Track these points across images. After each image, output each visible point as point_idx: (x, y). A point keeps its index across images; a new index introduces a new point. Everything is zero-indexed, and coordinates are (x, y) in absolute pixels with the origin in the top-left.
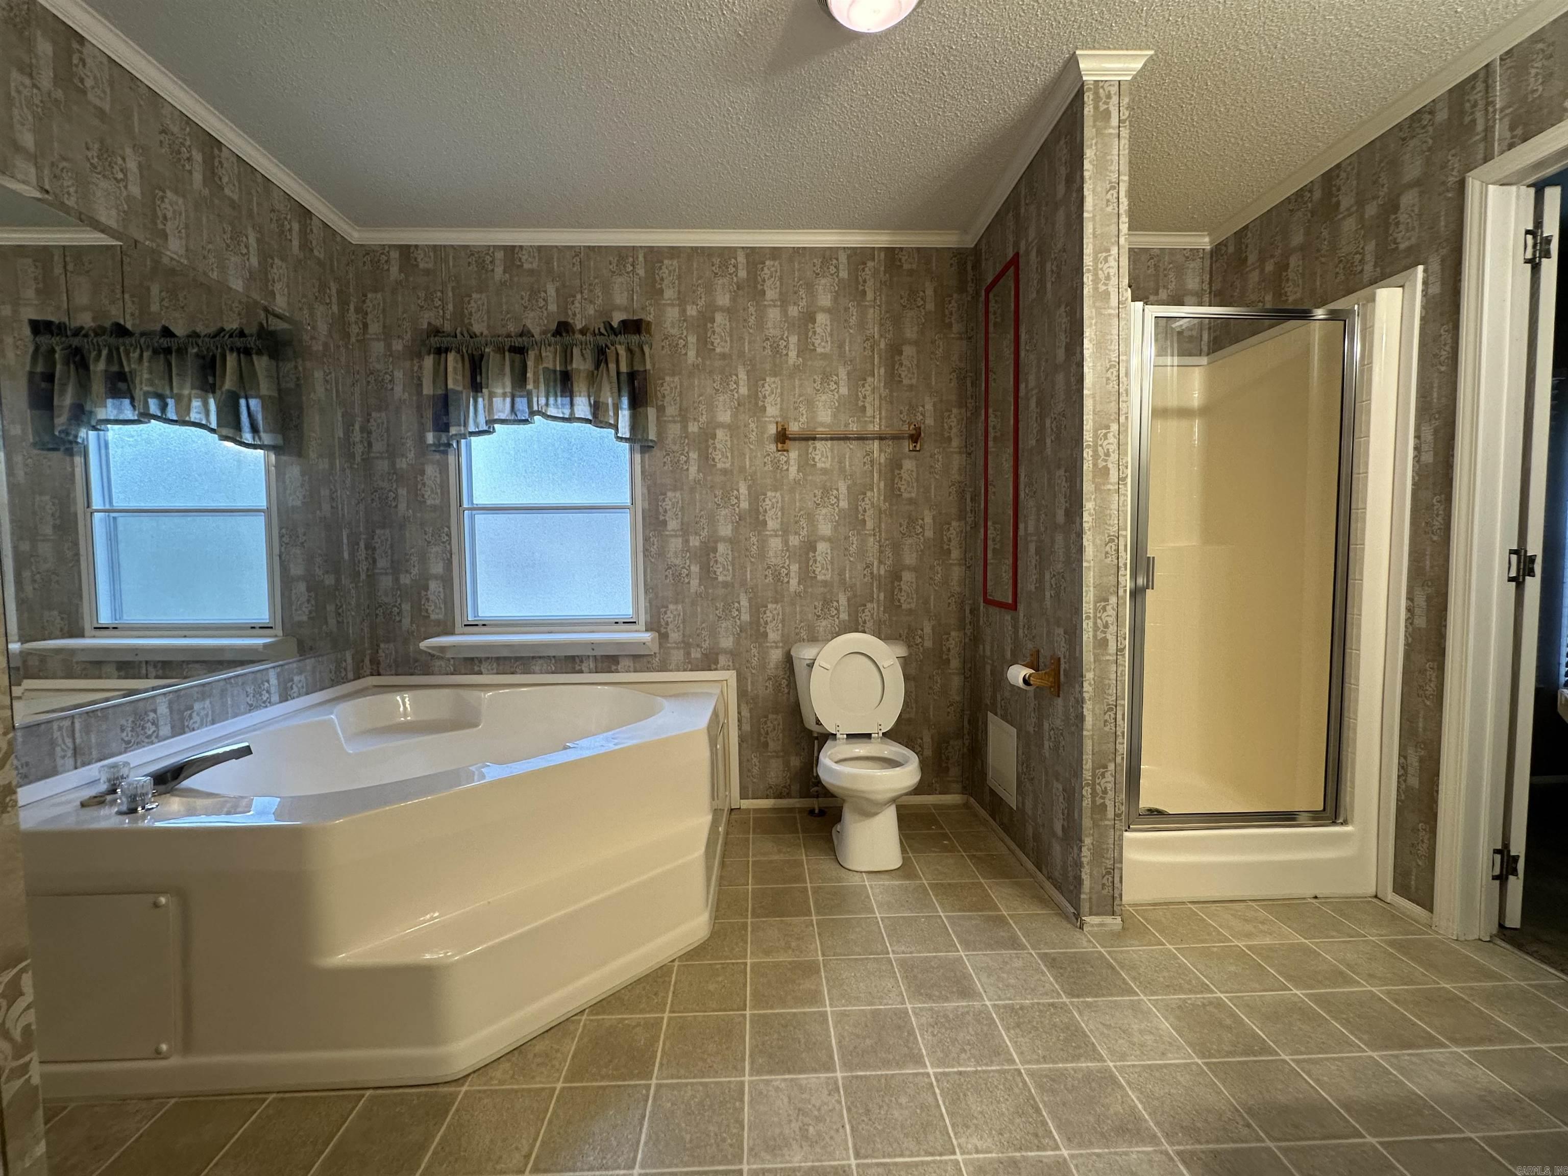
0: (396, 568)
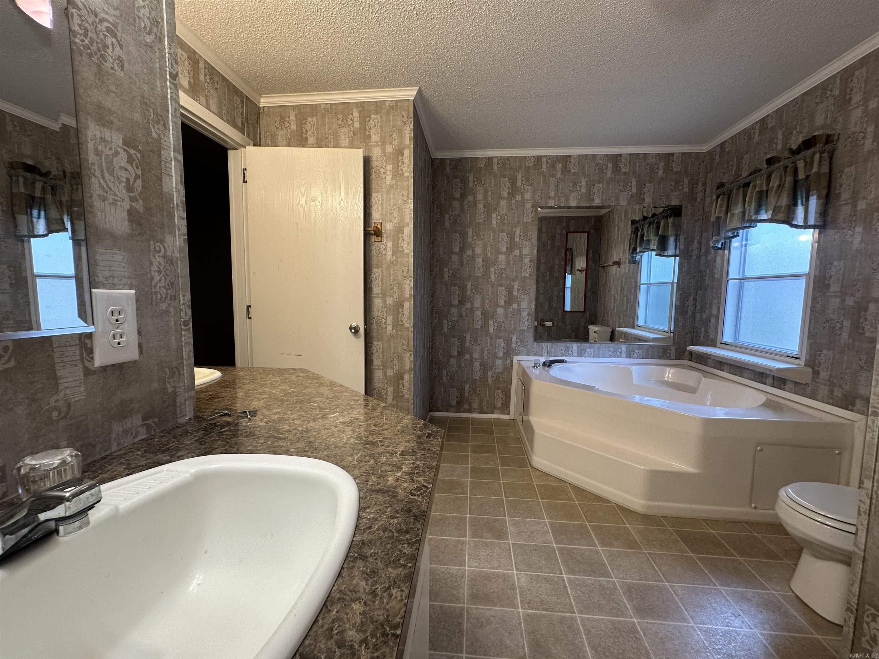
0: (702, 311)
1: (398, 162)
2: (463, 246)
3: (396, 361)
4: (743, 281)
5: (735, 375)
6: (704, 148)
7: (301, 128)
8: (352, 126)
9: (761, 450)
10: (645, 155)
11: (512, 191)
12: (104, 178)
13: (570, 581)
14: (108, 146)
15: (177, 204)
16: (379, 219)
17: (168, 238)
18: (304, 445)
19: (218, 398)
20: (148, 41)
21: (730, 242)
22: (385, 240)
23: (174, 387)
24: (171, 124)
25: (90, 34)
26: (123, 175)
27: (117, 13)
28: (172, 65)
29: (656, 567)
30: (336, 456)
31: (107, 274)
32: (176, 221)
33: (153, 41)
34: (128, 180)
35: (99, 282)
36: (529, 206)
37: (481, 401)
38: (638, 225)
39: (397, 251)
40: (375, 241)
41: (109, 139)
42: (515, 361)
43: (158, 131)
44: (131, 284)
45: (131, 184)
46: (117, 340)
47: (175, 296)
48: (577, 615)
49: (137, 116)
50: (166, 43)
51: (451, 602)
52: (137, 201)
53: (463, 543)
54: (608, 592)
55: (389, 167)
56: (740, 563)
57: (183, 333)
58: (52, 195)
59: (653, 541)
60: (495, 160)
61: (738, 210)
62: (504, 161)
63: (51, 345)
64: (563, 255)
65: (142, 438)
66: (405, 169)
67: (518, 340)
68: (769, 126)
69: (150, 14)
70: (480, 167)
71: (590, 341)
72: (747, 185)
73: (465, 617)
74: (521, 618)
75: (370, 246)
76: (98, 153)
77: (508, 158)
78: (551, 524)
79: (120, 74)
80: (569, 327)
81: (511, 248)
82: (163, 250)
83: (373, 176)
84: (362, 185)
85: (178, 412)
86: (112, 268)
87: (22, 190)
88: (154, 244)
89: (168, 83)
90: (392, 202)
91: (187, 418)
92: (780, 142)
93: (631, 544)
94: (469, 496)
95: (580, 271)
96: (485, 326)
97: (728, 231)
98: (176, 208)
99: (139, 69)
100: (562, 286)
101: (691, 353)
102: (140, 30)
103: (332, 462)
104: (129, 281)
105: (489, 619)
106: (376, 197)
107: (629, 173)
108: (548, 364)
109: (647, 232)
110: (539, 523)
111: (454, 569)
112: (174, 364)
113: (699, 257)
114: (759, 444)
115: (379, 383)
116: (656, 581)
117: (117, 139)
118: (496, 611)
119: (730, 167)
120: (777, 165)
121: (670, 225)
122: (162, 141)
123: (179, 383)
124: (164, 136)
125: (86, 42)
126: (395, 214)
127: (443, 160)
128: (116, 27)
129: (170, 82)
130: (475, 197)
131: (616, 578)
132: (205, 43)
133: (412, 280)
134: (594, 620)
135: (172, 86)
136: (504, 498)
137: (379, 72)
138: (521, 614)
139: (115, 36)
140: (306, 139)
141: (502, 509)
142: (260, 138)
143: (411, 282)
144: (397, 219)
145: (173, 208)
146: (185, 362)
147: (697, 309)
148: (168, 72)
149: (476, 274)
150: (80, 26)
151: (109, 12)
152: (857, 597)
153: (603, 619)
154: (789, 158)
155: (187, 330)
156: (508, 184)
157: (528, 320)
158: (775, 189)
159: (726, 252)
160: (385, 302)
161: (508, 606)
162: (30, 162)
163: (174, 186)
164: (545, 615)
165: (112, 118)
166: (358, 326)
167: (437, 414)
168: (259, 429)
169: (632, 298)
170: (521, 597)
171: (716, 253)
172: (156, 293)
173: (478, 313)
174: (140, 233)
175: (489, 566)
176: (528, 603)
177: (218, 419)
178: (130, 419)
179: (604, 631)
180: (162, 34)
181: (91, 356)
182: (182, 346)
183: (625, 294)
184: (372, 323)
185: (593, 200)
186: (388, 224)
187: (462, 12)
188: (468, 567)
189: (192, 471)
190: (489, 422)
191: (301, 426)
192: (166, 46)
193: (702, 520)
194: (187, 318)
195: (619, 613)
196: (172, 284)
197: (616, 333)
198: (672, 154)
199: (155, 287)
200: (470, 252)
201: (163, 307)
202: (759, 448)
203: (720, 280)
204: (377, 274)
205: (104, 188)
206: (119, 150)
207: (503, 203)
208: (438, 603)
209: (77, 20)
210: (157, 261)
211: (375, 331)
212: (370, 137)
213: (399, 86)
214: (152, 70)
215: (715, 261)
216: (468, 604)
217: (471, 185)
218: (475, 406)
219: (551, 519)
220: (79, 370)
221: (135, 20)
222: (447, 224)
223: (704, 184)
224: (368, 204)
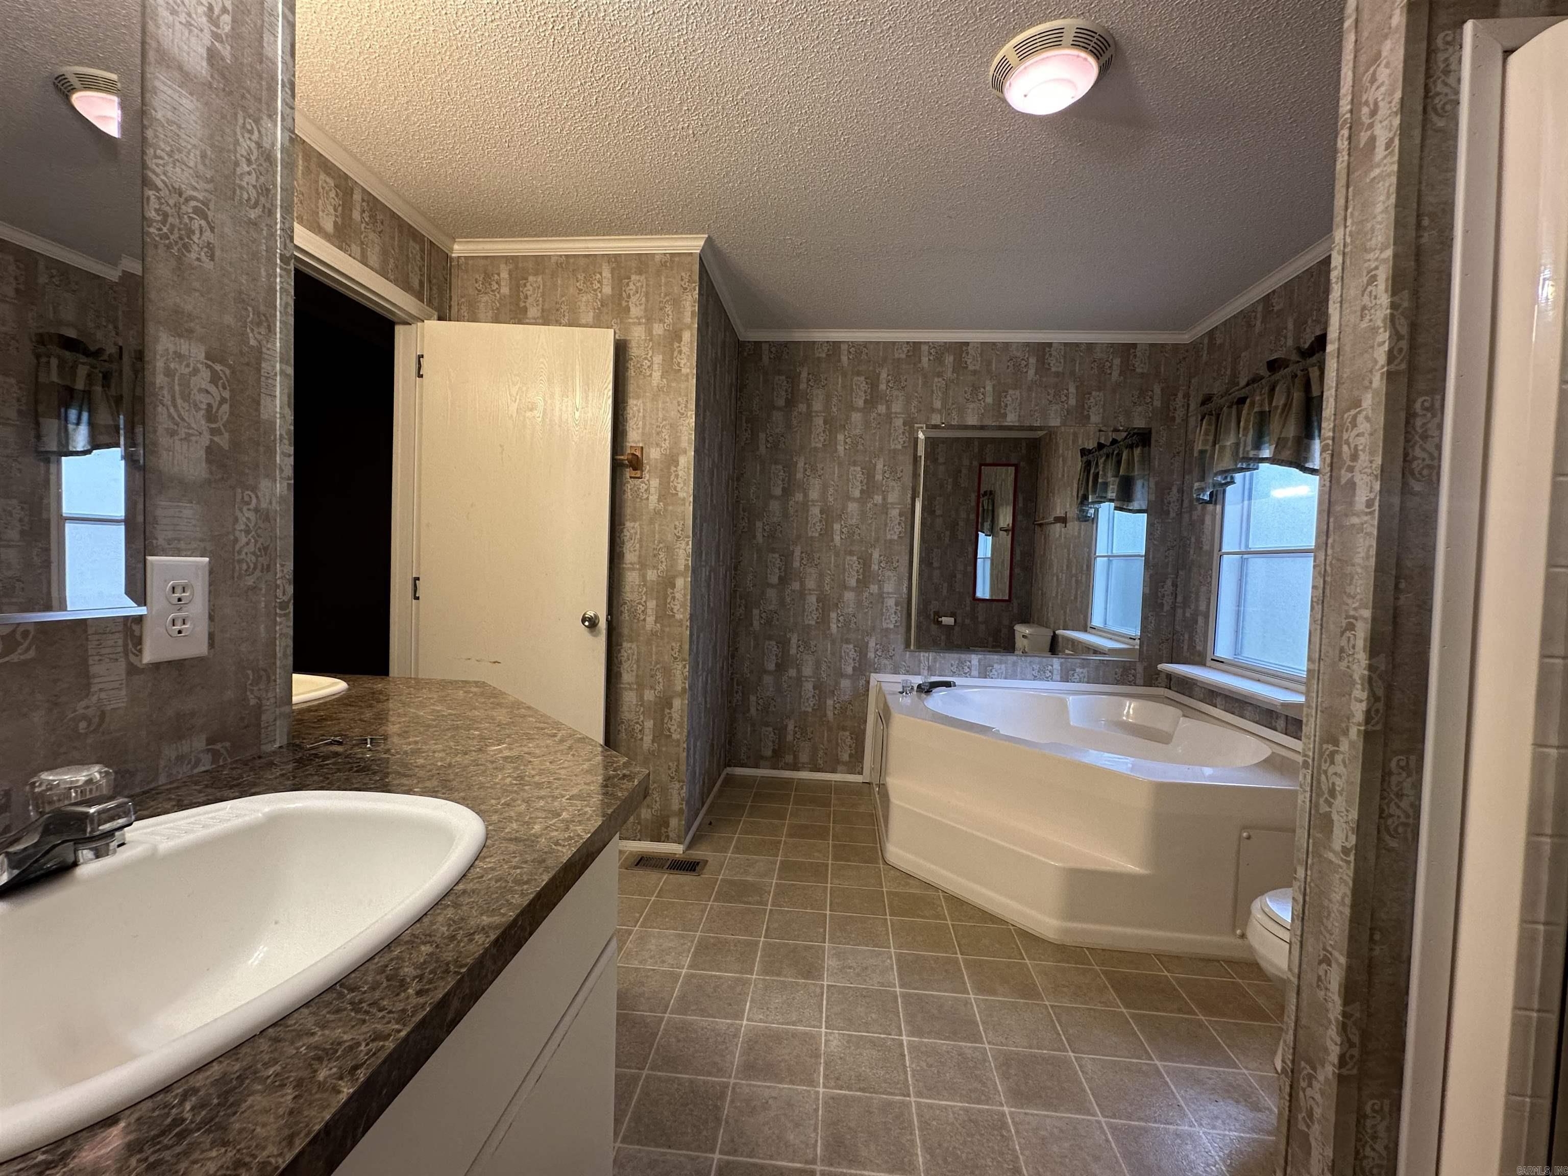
1: (672, 351)
2: (789, 485)
3: (659, 676)
4: (1245, 556)
5: (1233, 713)
6: (1185, 338)
7: (518, 291)
8: (600, 292)
9: (1249, 838)
10: (1090, 347)
11: (872, 397)
12: (175, 406)
13: (913, 1047)
14: (185, 363)
15: (281, 435)
16: (639, 442)
17: (264, 484)
18: (436, 783)
19: (331, 720)
20: (252, 216)
21: (1224, 492)
22: (647, 475)
23: (259, 699)
24: (278, 324)
25: (170, 220)
26: (203, 399)
27: (210, 186)
28: (285, 245)
29: (1059, 1028)
30: (475, 798)
31: (170, 535)
32: (278, 459)
33: (260, 217)
34: (209, 405)
35: (157, 547)
36: (899, 422)
37: (815, 750)
38: (1090, 457)
39: (667, 493)
40: (631, 477)
41: (187, 353)
42: (873, 683)
43: (257, 336)
44: (205, 549)
45: (214, 410)
46: (177, 628)
47: (269, 566)
48: (913, 1099)
49: (229, 319)
50: (278, 216)
51: (710, 1074)
52: (221, 434)
53: (746, 983)
54: (971, 1064)
55: (658, 359)
56: (1200, 1025)
57: (278, 619)
58: (103, 387)
59: (1064, 986)
60: (844, 347)
61: (1230, 441)
62: (859, 348)
63: (85, 631)
64: (973, 504)
65: (203, 769)
66: (683, 362)
67: (878, 646)
68: (1275, 309)
69: (257, 181)
70: (819, 358)
71: (1016, 652)
72: (1242, 401)
73: (729, 1098)
74: (821, 1102)
75: (623, 484)
76: (169, 373)
77: (866, 344)
78: (899, 957)
79: (208, 265)
80: (982, 627)
81: (867, 493)
82: (254, 501)
83: (632, 372)
84: (611, 386)
85: (263, 736)
86: (178, 528)
87: (55, 378)
88: (243, 493)
89: (278, 270)
90: (661, 415)
91: (277, 745)
92: (1290, 335)
93: (1028, 991)
94: (769, 907)
95: (1006, 531)
96: (824, 620)
97: (1216, 474)
98: (278, 441)
99: (234, 256)
100: (971, 556)
101: (1169, 676)
102: (241, 203)
103: (467, 806)
104: (202, 545)
105: (767, 1102)
106: (635, 406)
107: (1063, 374)
108: (926, 688)
109: (1103, 471)
110: (880, 954)
111: (723, 1023)
112: (262, 664)
113: (1180, 514)
114: (1245, 828)
115: (630, 712)
116: (1054, 1050)
117: (198, 352)
118: (780, 1089)
119: (1223, 370)
120: (1283, 372)
121: (1136, 459)
122: (264, 350)
123: (267, 691)
124: (268, 342)
125: (165, 230)
126: (665, 434)
127: (758, 344)
128: (207, 205)
129: (281, 268)
130: (809, 406)
131: (989, 1043)
132: (363, 164)
133: (690, 543)
134: (940, 1108)
135: (284, 273)
136: (828, 912)
137: (641, 211)
138: (821, 1096)
139: (205, 217)
140: (525, 310)
141: (822, 930)
142: (450, 307)
143: (688, 544)
144: (667, 442)
145: (275, 440)
146: (278, 663)
147: (1178, 600)
148: (278, 255)
149: (810, 534)
150: (156, 210)
151: (198, 187)
152: (1291, 1051)
153: (952, 1107)
154: (1298, 362)
155: (285, 615)
156: (864, 386)
157: (895, 613)
158: (1279, 411)
159: (1219, 507)
160: (643, 577)
161: (802, 1082)
162: (71, 333)
163: (278, 410)
164: (860, 1098)
165: (192, 324)
166: (596, 617)
167: (739, 771)
168: (379, 762)
169: (1084, 580)
170: (825, 1069)
171: (1204, 509)
172: (240, 561)
173: (812, 599)
174: (223, 478)
175: (781, 1021)
176: (835, 1080)
177: (322, 749)
178: (189, 741)
179: (953, 1124)
180: (274, 205)
181: (139, 647)
182: (275, 639)
183: (1074, 572)
184: (622, 612)
185: (1005, 416)
186: (653, 450)
187: (764, 134)
188: (748, 1020)
189: (267, 810)
190: (826, 786)
191: (442, 759)
192: (279, 220)
193: (1155, 955)
194: (285, 598)
195: (983, 1098)
196: (266, 549)
197: (1060, 640)
198: (1134, 346)
199: (239, 552)
200: (799, 497)
201: (250, 581)
202: (1245, 834)
203: (1210, 553)
204: (632, 531)
205: (173, 418)
206: (200, 366)
207: (856, 417)
208: (687, 1076)
209: (154, 204)
210: (246, 516)
211: (626, 624)
212: (628, 309)
213: (676, 233)
214: (255, 256)
215: (1203, 522)
216: (736, 1078)
217: (803, 386)
218: (804, 758)
219: (900, 947)
220: (121, 666)
221: (234, 193)
222: (762, 449)
223: (1187, 396)
224: (621, 417)
